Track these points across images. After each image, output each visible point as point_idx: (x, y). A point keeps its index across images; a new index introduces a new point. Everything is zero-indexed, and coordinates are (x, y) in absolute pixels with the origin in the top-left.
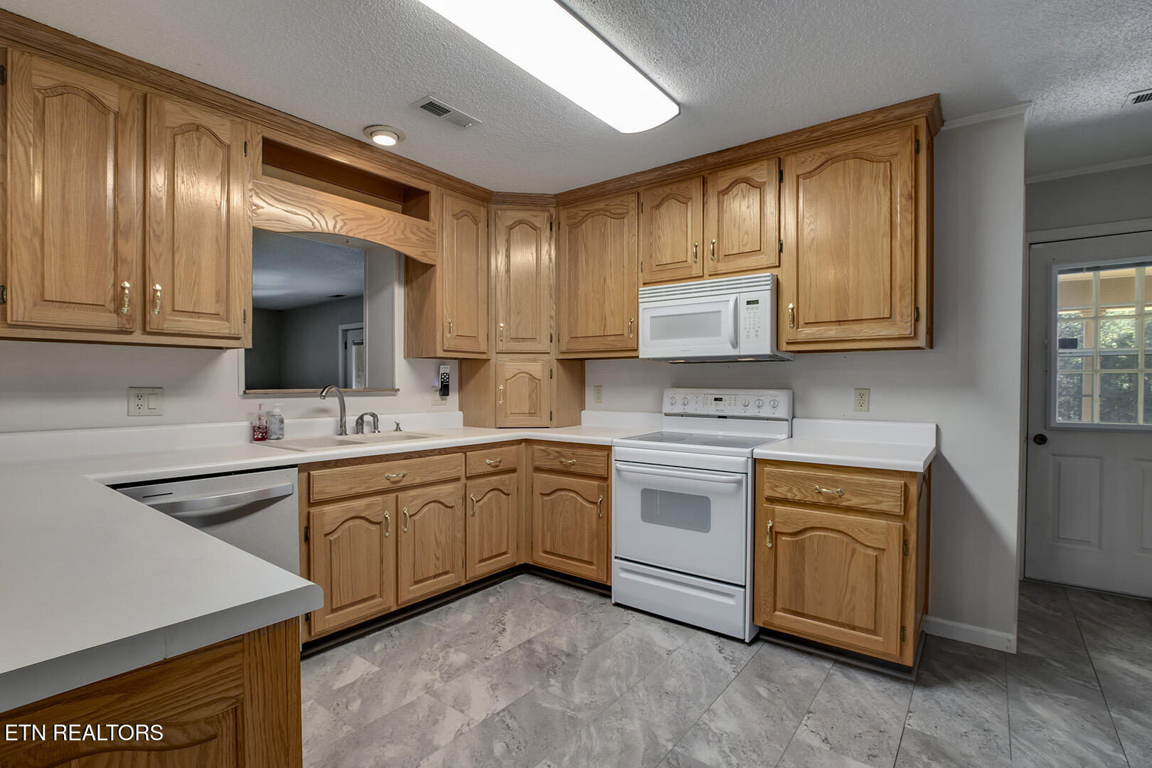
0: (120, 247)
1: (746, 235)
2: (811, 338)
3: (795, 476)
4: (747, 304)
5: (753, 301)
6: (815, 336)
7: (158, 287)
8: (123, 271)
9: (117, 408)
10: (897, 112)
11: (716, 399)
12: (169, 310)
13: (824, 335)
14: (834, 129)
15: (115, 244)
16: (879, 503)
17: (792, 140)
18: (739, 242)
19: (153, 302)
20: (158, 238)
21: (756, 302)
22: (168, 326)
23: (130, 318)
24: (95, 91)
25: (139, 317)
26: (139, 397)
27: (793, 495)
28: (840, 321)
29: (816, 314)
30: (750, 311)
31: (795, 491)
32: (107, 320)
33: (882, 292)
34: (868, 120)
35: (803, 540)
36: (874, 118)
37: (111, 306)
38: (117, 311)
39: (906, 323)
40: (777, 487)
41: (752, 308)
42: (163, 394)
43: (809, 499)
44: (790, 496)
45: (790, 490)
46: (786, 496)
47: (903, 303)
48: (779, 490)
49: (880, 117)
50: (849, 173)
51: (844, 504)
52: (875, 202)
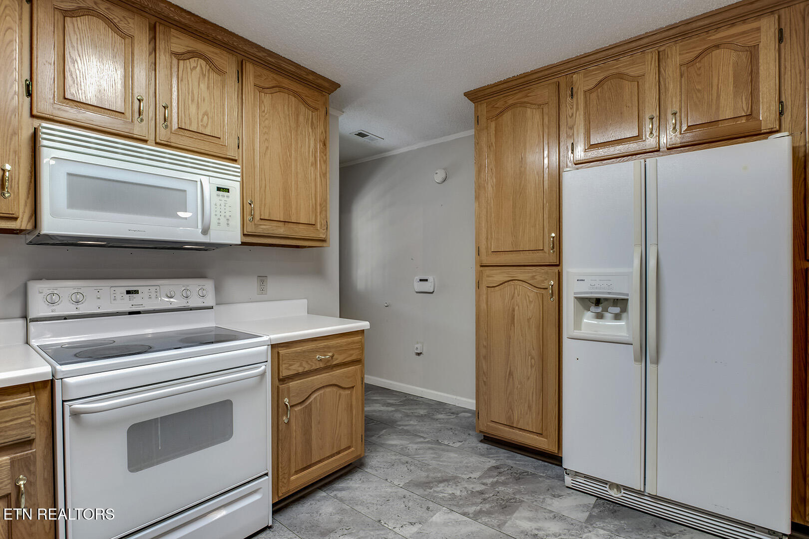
1: (206, 117)
2: (266, 232)
3: (304, 352)
4: (218, 190)
5: (223, 189)
6: (269, 232)
10: (320, 81)
11: (128, 292)
13: (276, 232)
14: (284, 65)
16: (351, 355)
17: (251, 51)
18: (198, 121)
21: (227, 190)
27: (303, 368)
28: (285, 222)
29: (269, 213)
30: (221, 198)
31: (304, 364)
33: (311, 205)
34: (303, 74)
35: (310, 404)
36: (307, 75)
39: (324, 230)
40: (291, 365)
41: (223, 196)
43: (314, 367)
44: (301, 370)
45: (301, 365)
46: (298, 370)
47: (322, 216)
48: (293, 367)
49: (311, 77)
50: (291, 106)
51: (334, 363)
52: (307, 138)
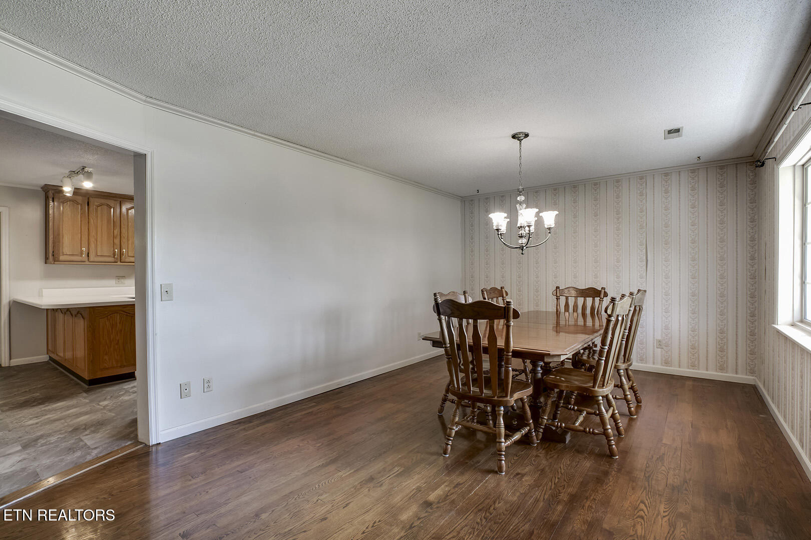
0: (115, 241)
7: (124, 250)
8: (115, 247)
9: (113, 282)
12: (127, 256)
15: (113, 240)
19: (123, 255)
20: (124, 238)
22: (127, 260)
23: (117, 259)
24: (108, 203)
25: (119, 258)
26: (119, 279)
32: (112, 259)
37: (112, 256)
38: (114, 257)
42: (126, 278)
